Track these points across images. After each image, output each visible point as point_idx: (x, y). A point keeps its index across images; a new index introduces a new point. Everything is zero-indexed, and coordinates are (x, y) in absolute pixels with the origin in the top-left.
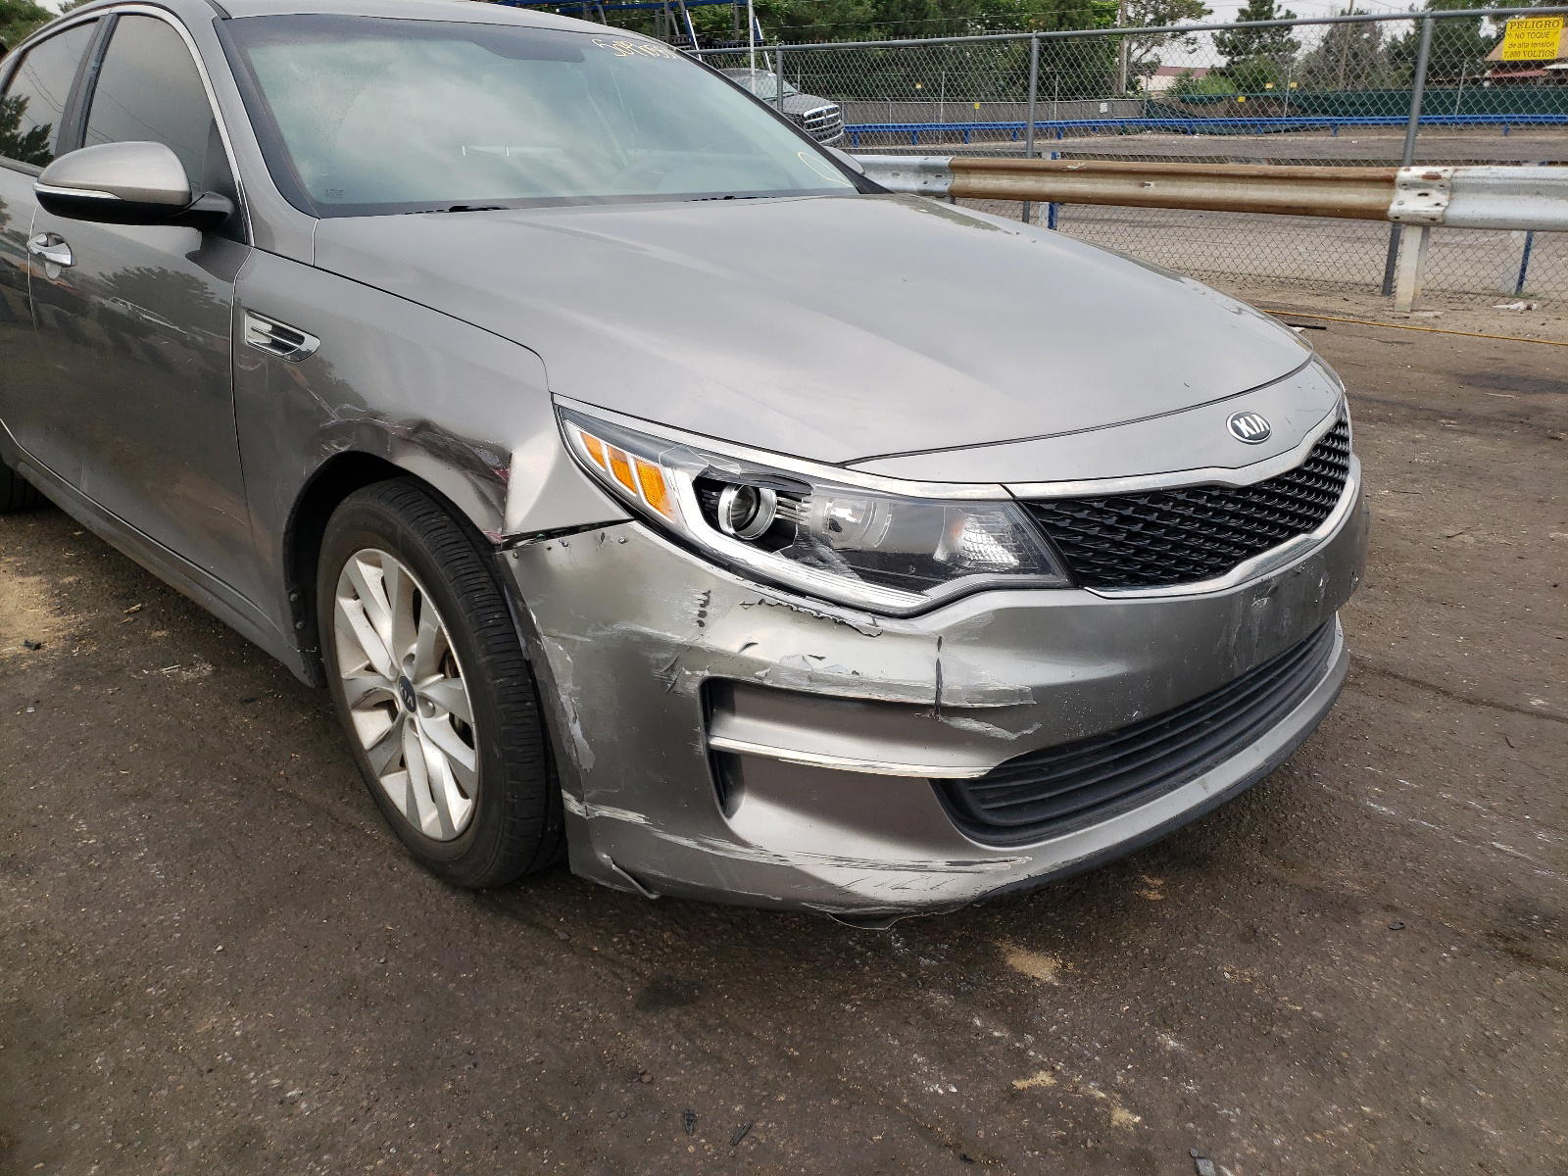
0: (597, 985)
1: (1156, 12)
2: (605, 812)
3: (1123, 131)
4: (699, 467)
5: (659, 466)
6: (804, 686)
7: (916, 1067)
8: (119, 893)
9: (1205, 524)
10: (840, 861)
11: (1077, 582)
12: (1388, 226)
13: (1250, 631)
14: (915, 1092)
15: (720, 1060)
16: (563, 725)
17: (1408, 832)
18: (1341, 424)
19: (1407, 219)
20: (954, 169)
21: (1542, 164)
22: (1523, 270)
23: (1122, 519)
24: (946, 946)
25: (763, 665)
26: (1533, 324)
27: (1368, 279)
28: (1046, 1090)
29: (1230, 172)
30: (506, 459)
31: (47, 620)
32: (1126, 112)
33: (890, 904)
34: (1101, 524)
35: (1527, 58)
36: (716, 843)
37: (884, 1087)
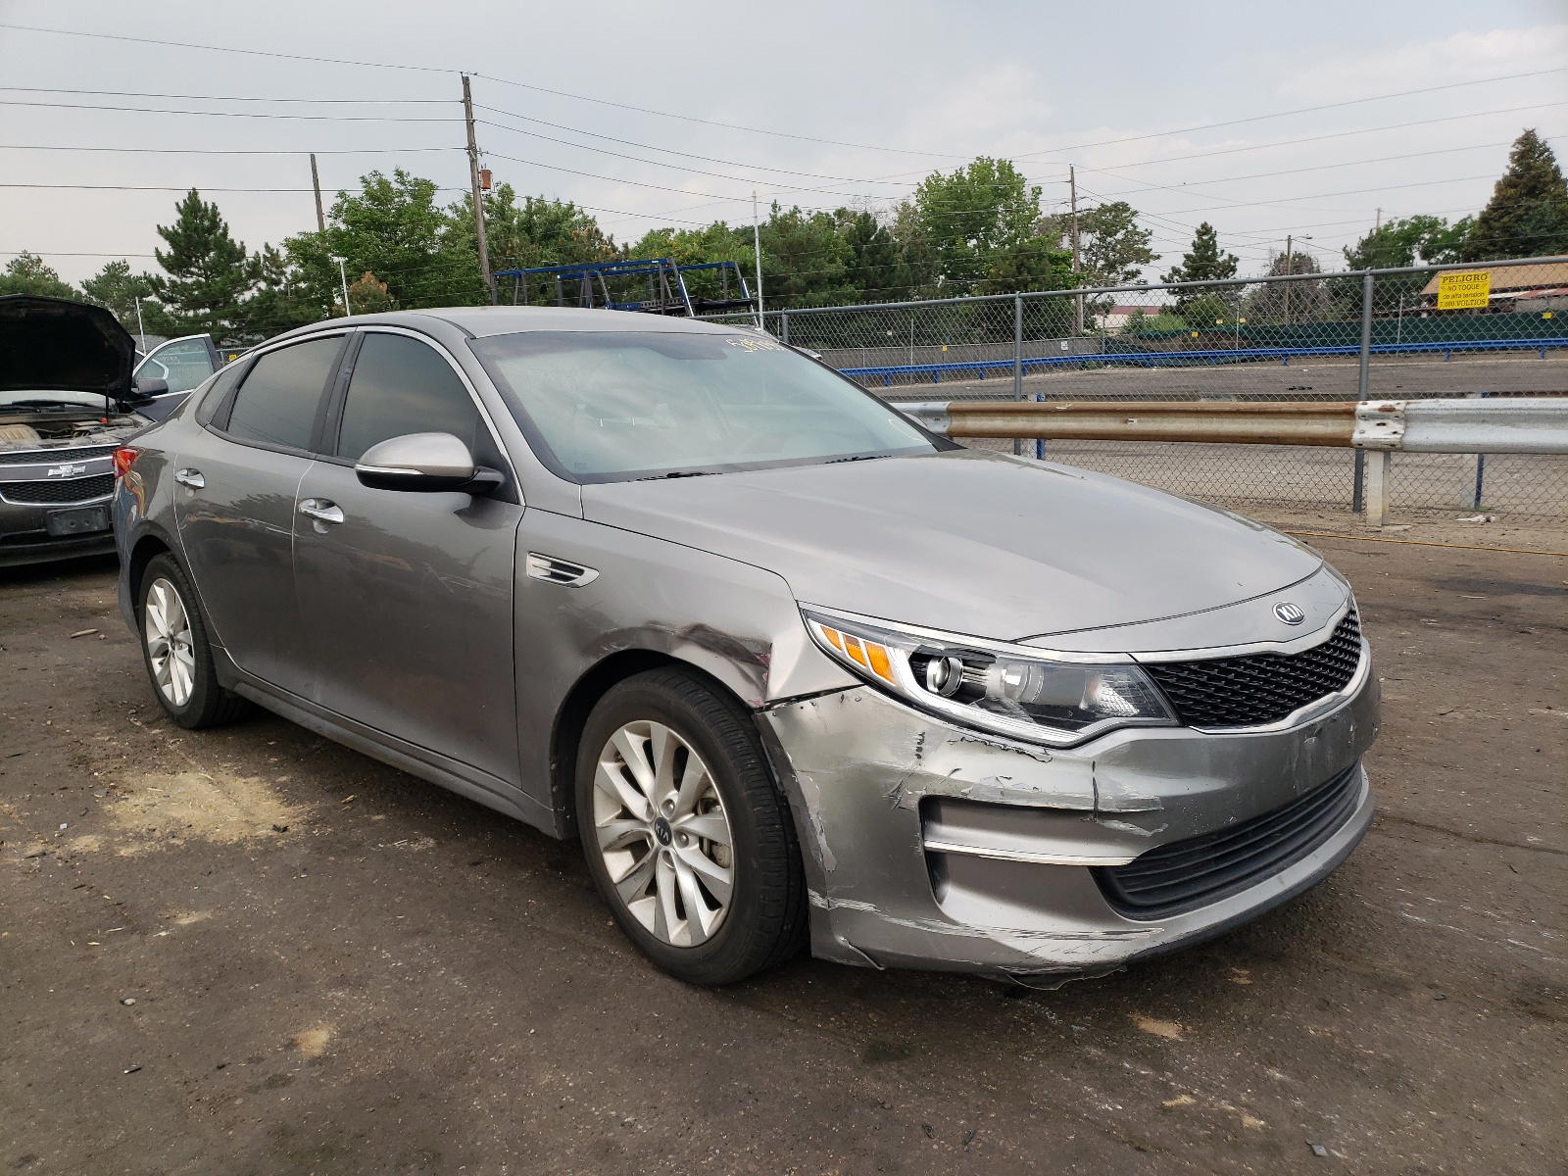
0: (828, 1049)
1: (1107, 259)
2: (843, 903)
3: (1084, 366)
4: (914, 646)
5: (885, 646)
6: (998, 799)
7: (1088, 1094)
8: (437, 997)
9: (1267, 681)
10: (1026, 934)
11: (1184, 723)
12: (1352, 453)
13: (1305, 762)
14: (1091, 1109)
15: (938, 1093)
16: (811, 837)
17: (1439, 934)
18: (1352, 612)
19: (1370, 446)
20: (951, 412)
21: (1484, 395)
22: (1479, 487)
23: (1211, 678)
24: (1090, 1018)
25: (967, 784)
26: (1493, 535)
27: (1339, 498)
28: (1188, 1106)
29: (1207, 409)
30: (768, 647)
31: (282, 810)
32: (1085, 349)
33: (1064, 965)
34: (1198, 682)
35: (1460, 307)
36: (932, 923)
37: (1067, 1107)
